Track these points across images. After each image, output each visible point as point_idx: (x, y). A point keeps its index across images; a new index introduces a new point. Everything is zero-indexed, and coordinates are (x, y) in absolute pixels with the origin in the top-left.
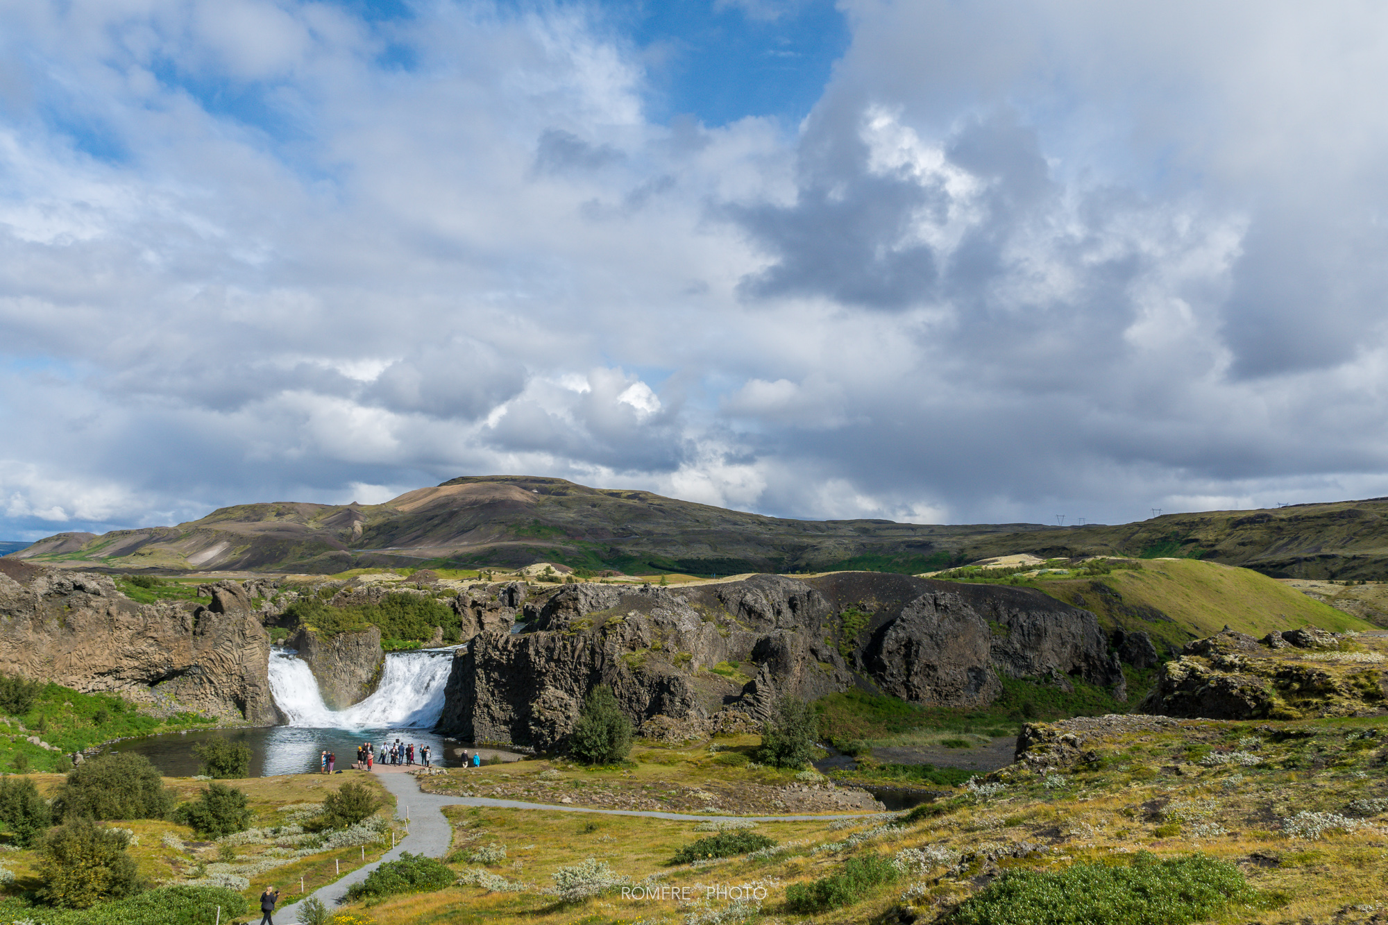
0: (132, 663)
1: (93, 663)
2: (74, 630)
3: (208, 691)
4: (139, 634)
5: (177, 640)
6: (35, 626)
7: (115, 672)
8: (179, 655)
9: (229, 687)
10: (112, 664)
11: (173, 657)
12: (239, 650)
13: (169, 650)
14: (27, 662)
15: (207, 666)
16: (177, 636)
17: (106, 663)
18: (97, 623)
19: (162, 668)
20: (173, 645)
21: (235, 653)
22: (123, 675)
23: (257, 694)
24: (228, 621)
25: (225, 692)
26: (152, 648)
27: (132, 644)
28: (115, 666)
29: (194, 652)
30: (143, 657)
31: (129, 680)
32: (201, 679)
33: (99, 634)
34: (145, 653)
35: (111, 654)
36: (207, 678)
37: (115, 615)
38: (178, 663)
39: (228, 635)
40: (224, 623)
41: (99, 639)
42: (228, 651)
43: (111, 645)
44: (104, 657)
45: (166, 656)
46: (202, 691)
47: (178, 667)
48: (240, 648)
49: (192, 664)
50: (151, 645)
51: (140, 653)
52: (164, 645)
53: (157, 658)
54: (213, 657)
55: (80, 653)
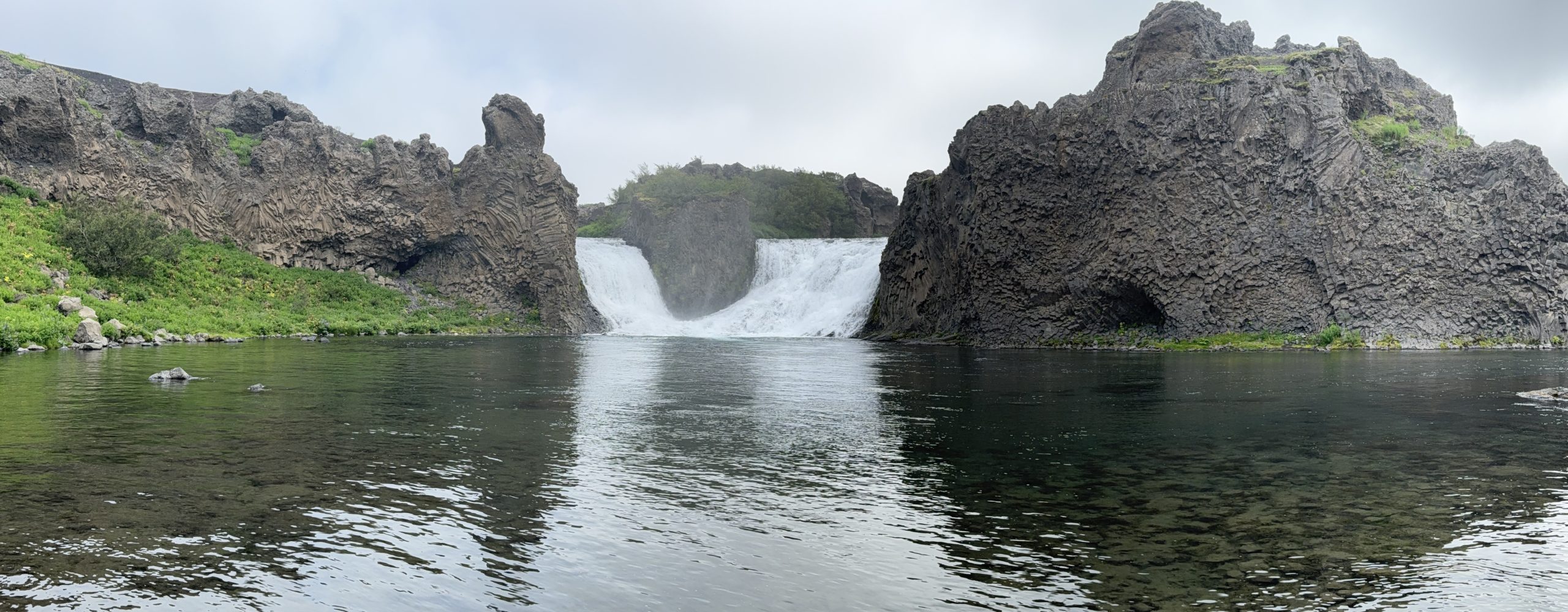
0: (360, 229)
1: (297, 224)
2: (262, 170)
3: (482, 278)
4: (368, 181)
5: (427, 192)
6: (195, 158)
7: (335, 243)
8: (432, 217)
9: (514, 270)
10: (327, 228)
11: (423, 219)
12: (526, 209)
13: (417, 208)
14: (186, 213)
15: (477, 236)
16: (428, 184)
17: (319, 226)
18: (299, 161)
19: (409, 239)
20: (422, 200)
21: (520, 214)
22: (349, 248)
23: (556, 281)
24: (507, 161)
25: (508, 278)
26: (391, 205)
27: (357, 198)
28: (333, 233)
29: (457, 213)
30: (377, 220)
31: (360, 258)
32: (472, 259)
33: (304, 179)
34: (378, 212)
35: (324, 212)
36: (480, 255)
37: (327, 149)
38: (434, 230)
39: (506, 183)
40: (500, 164)
41: (304, 188)
42: (509, 210)
43: (324, 198)
44: (315, 216)
45: (413, 217)
46: (473, 277)
47: (434, 237)
48: (529, 204)
49: (454, 231)
50: (390, 200)
51: (372, 212)
52: (408, 200)
53: (399, 222)
54: (485, 220)
55: (274, 208)
